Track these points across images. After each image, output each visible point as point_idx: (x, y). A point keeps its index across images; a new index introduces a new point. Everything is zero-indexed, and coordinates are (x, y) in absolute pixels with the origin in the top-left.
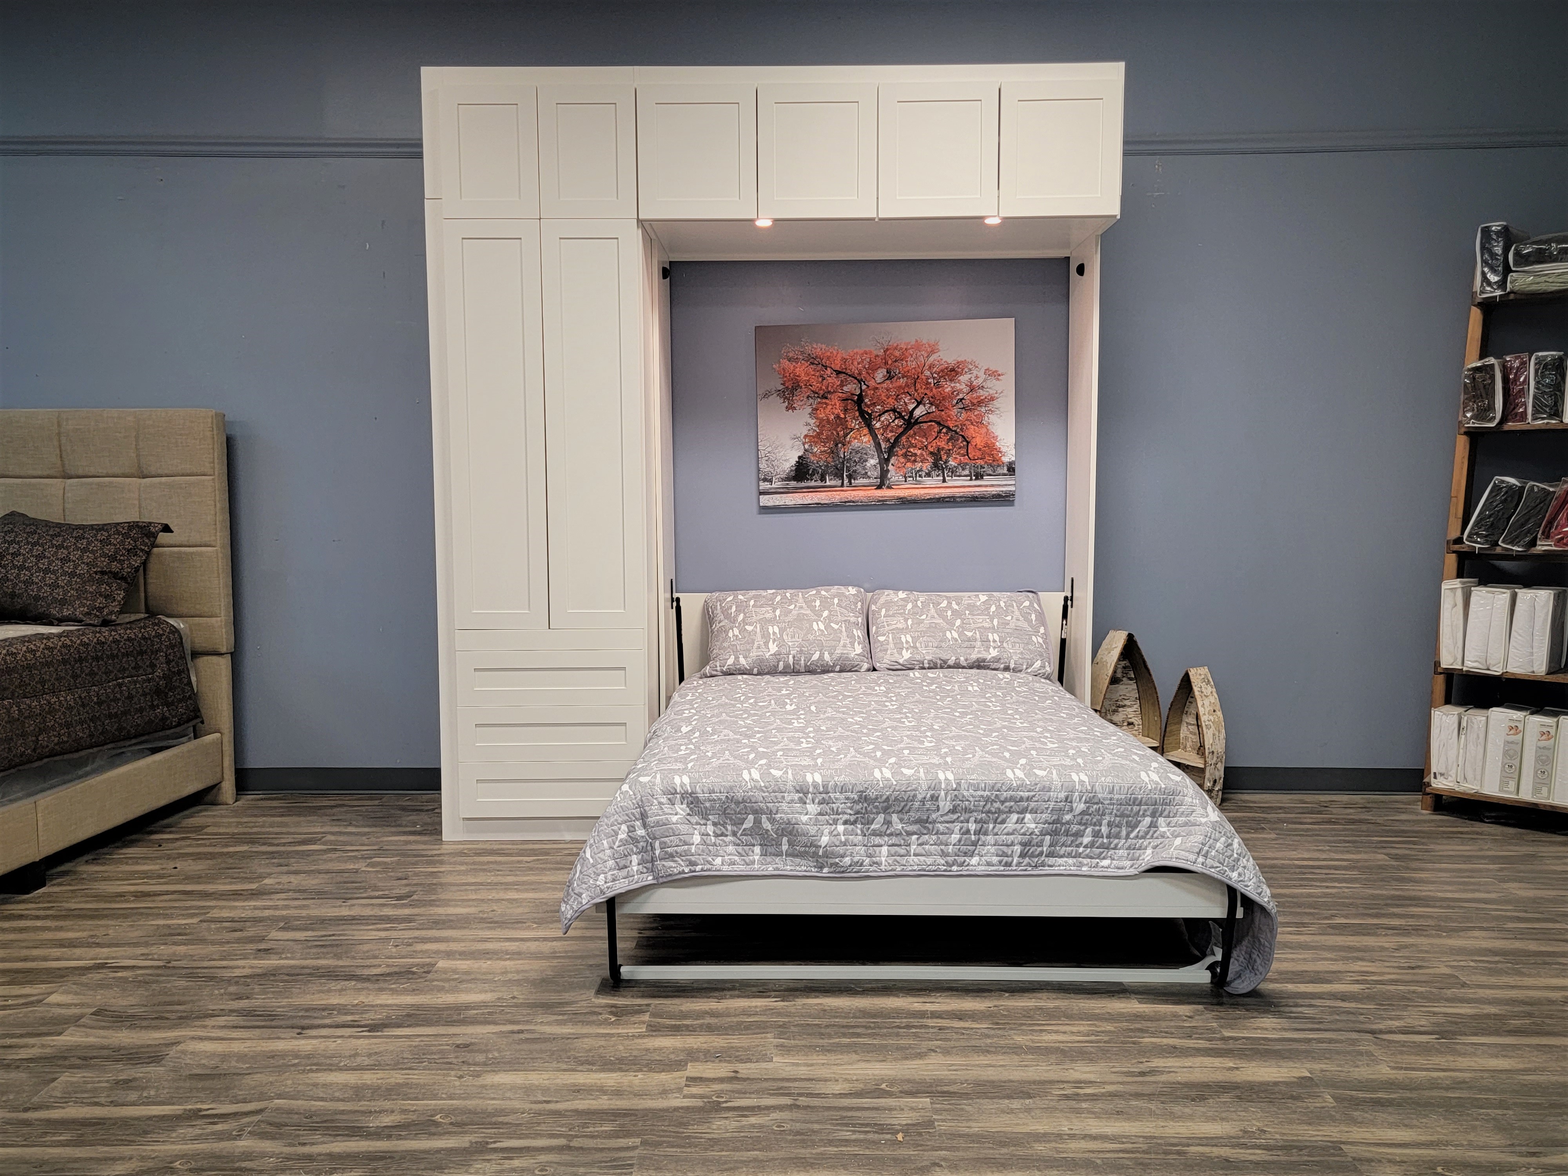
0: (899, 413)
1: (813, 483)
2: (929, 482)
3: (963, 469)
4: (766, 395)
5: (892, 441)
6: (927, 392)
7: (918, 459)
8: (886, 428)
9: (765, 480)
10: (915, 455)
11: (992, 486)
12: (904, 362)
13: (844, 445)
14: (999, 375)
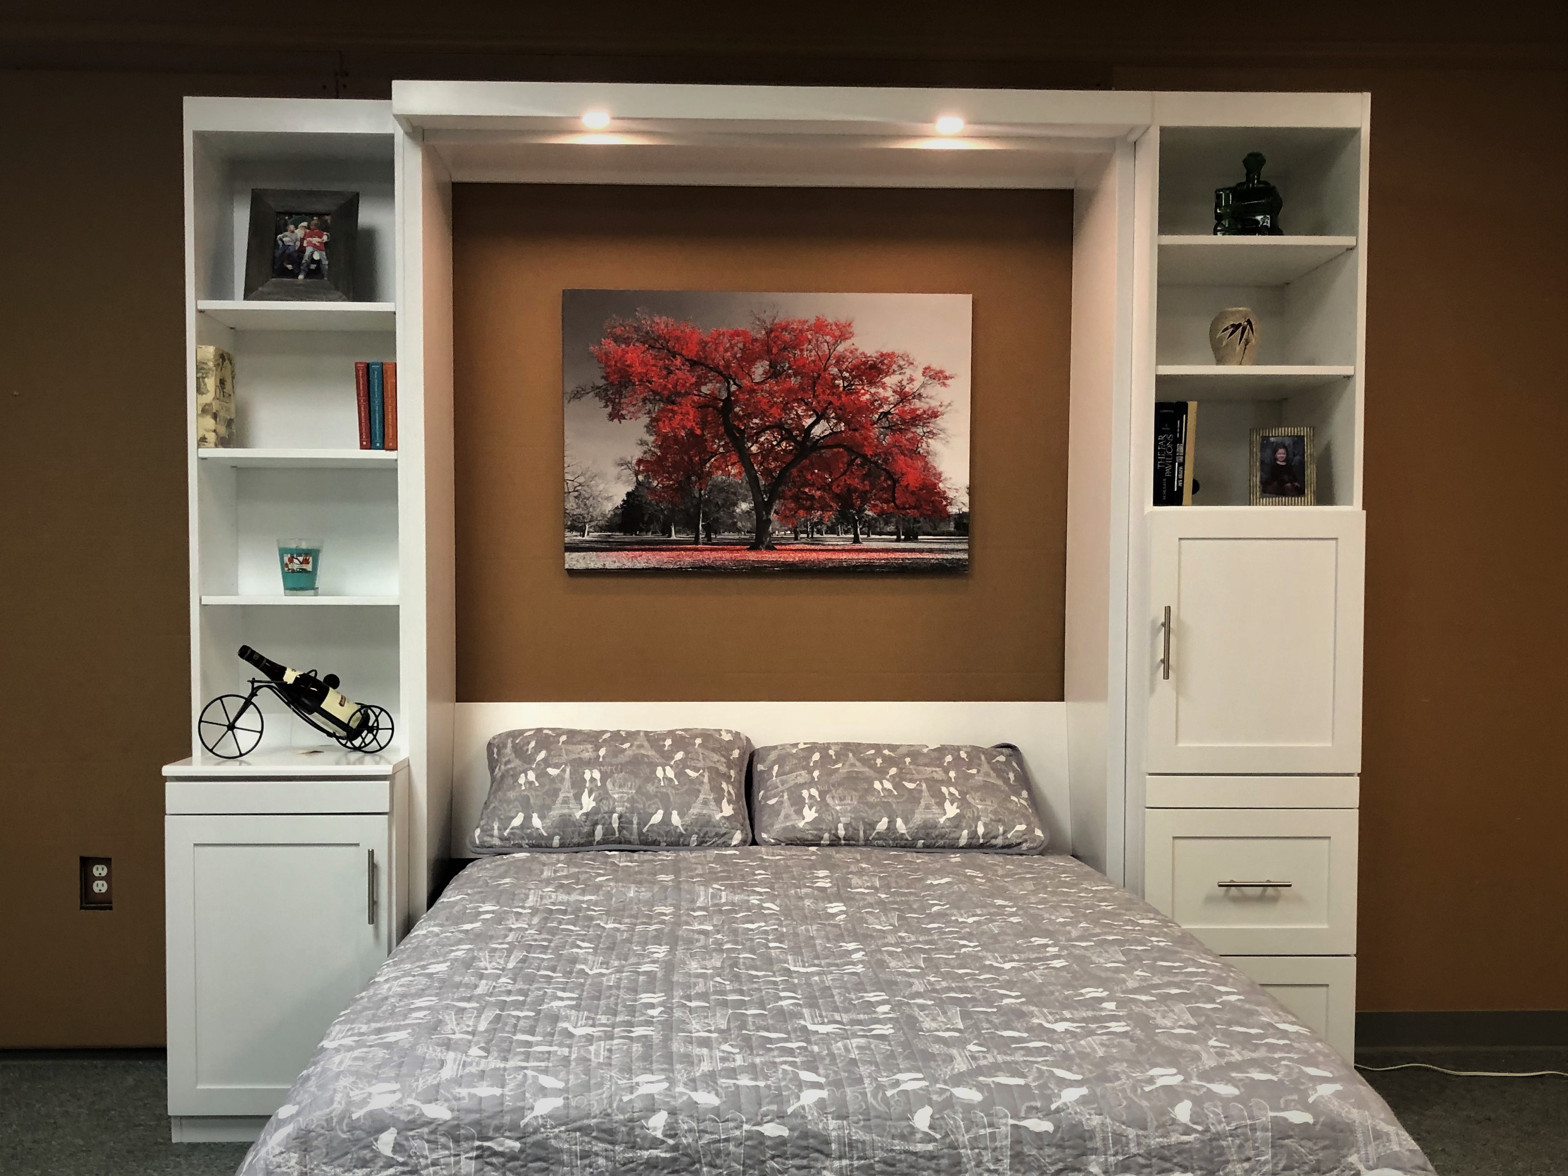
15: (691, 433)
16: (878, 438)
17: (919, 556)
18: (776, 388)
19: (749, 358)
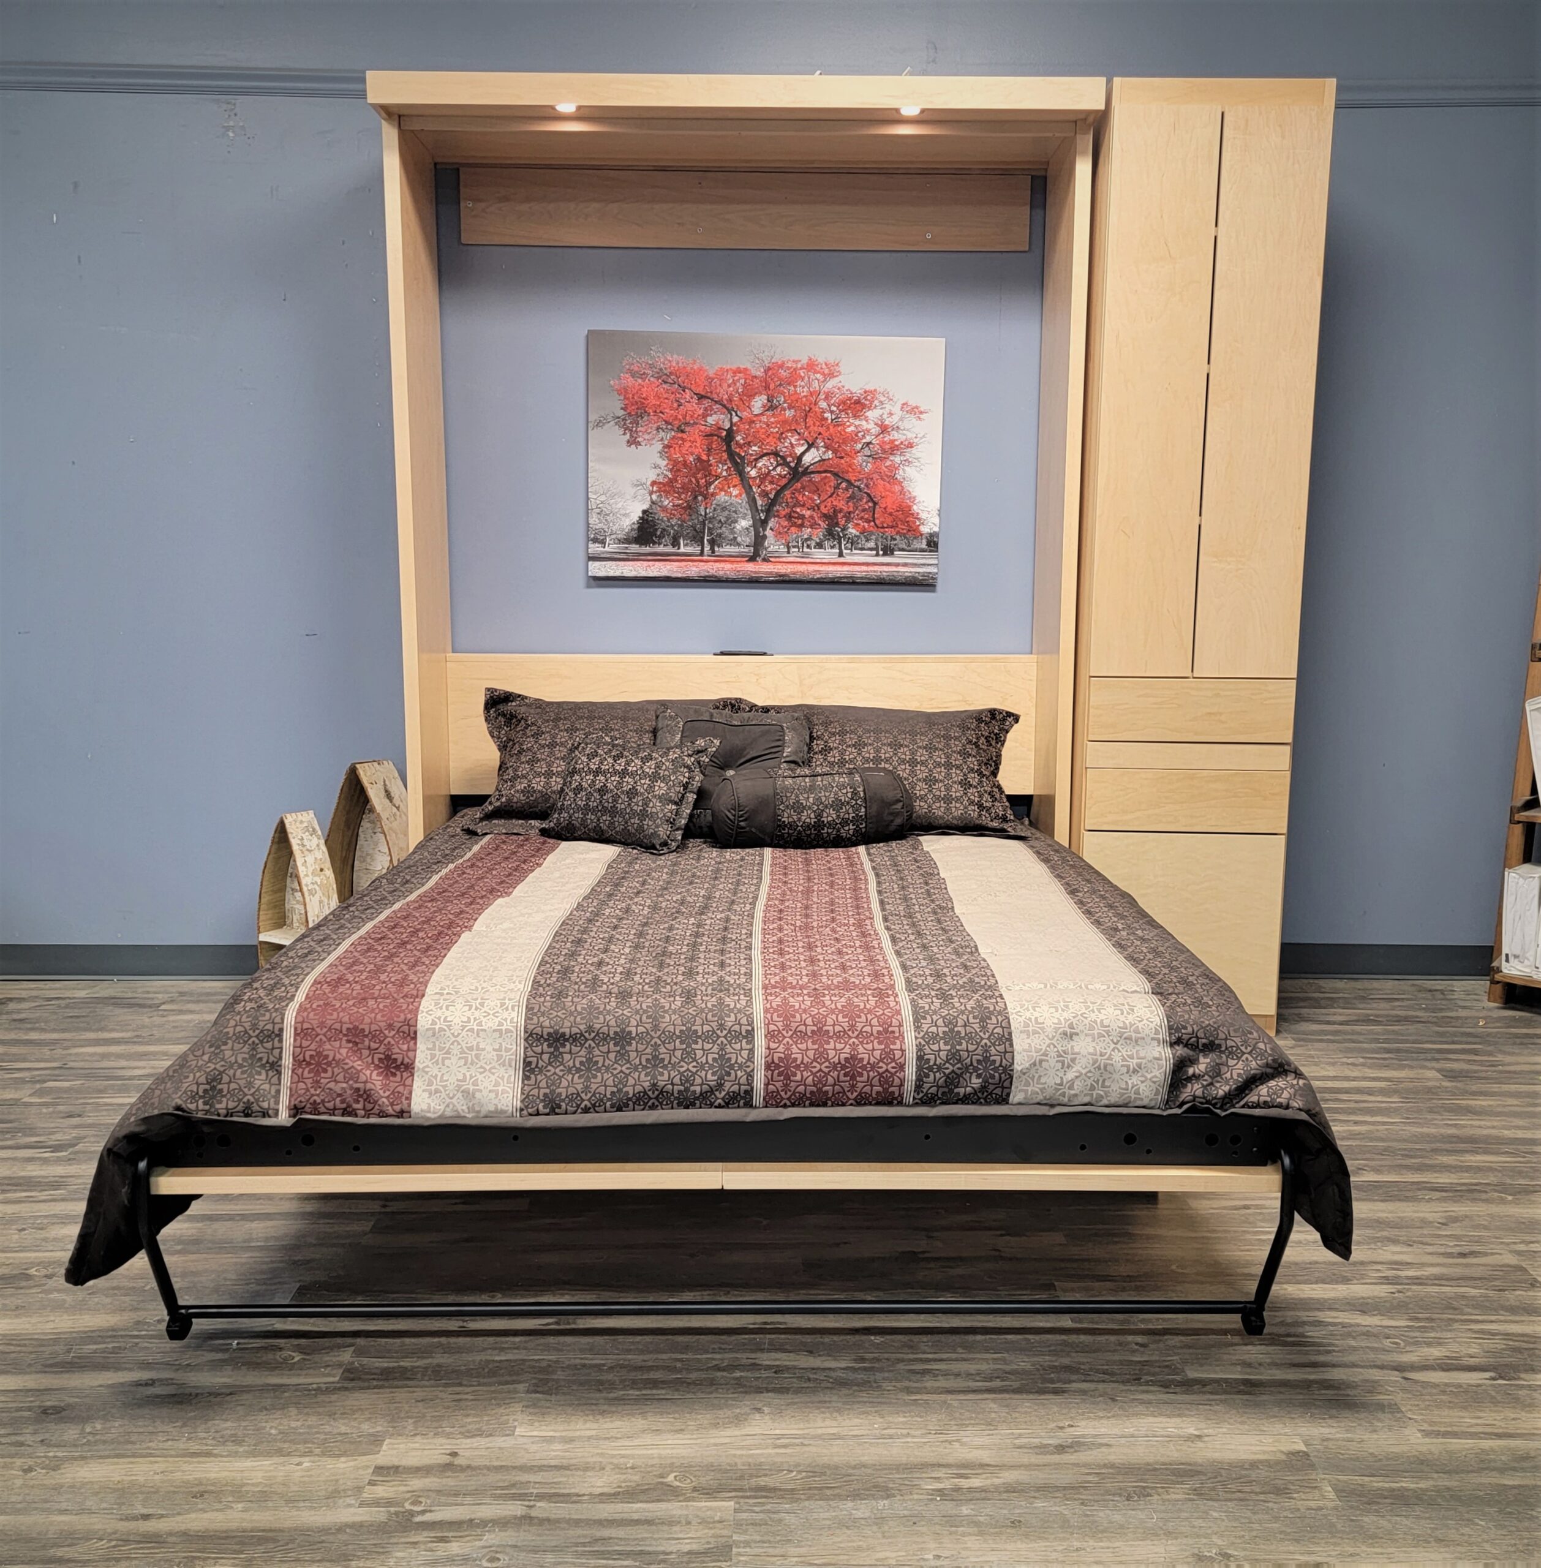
0: (783, 458)
1: (660, 549)
2: (819, 555)
3: (867, 540)
4: (599, 424)
5: (772, 496)
6: (821, 430)
7: (807, 523)
8: (764, 477)
9: (595, 540)
10: (802, 517)
11: (905, 565)
12: (792, 388)
13: (706, 498)
14: (921, 413)
15: (699, 459)
16: (861, 465)
17: (894, 569)
18: (772, 420)
19: (749, 394)
